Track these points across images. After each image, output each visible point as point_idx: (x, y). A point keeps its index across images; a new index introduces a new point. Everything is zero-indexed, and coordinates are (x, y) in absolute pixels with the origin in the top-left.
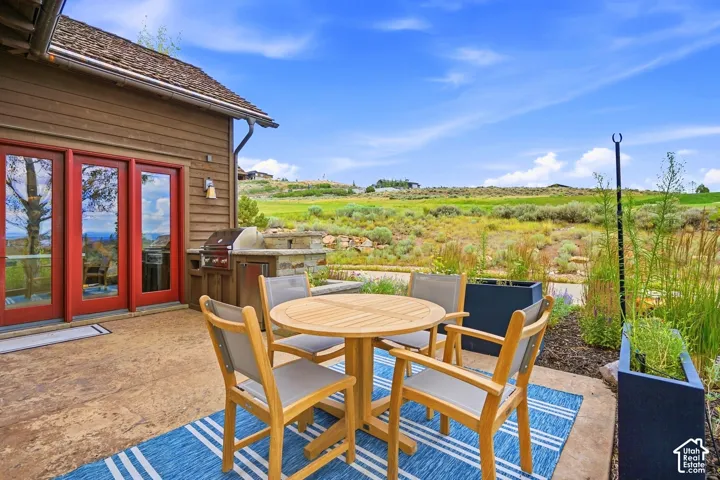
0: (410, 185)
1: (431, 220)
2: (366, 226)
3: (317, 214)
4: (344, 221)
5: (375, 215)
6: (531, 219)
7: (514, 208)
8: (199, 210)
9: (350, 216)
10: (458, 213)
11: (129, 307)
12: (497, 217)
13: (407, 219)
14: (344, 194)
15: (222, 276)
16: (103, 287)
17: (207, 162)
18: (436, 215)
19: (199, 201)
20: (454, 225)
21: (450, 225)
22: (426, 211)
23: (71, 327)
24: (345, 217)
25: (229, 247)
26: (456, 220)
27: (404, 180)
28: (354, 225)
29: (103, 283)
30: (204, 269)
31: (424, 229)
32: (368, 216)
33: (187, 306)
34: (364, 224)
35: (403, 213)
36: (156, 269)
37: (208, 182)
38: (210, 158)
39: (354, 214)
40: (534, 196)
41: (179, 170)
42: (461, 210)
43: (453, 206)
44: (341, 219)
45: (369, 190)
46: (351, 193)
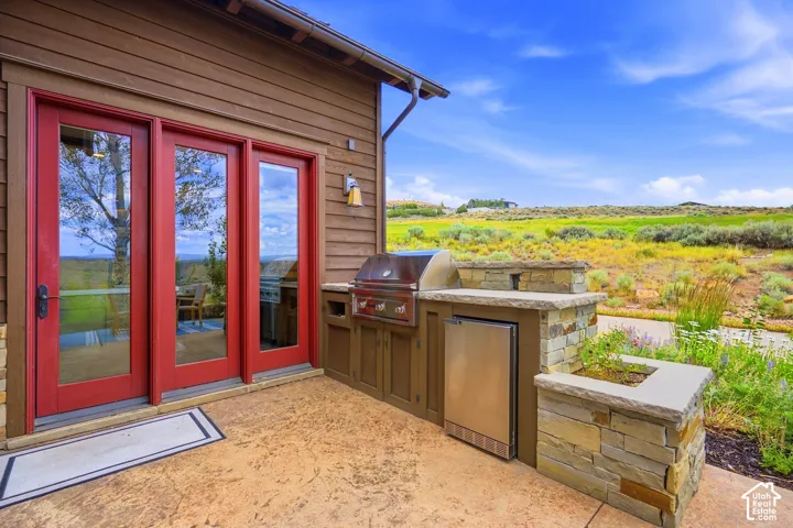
0: (507, 204)
1: (558, 244)
2: (478, 250)
3: (418, 235)
4: (450, 244)
5: (487, 237)
6: (699, 244)
7: (668, 229)
8: (336, 223)
9: (457, 238)
10: (591, 235)
11: (243, 374)
12: (647, 239)
13: (529, 242)
14: (433, 215)
15: (392, 334)
16: (197, 323)
17: (348, 149)
18: (563, 238)
19: (338, 210)
20: (593, 250)
21: (586, 250)
22: (551, 234)
23: (160, 414)
24: (453, 240)
25: (413, 286)
26: (591, 243)
27: (499, 199)
28: (464, 249)
29: (197, 317)
30: (356, 317)
31: (552, 255)
32: (478, 238)
33: (321, 371)
34: (476, 247)
35: (519, 235)
36: (269, 309)
37: (350, 181)
38: (352, 143)
39: (462, 236)
40: (664, 216)
41: (309, 161)
42: (594, 232)
43: (583, 226)
44: (447, 242)
45: (461, 210)
46: (440, 213)
